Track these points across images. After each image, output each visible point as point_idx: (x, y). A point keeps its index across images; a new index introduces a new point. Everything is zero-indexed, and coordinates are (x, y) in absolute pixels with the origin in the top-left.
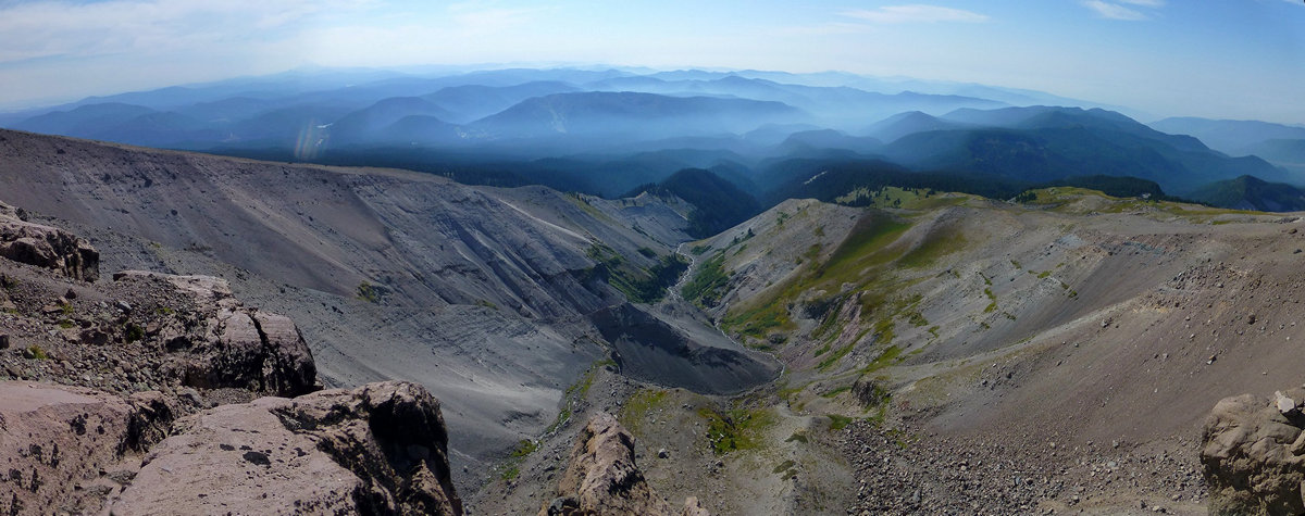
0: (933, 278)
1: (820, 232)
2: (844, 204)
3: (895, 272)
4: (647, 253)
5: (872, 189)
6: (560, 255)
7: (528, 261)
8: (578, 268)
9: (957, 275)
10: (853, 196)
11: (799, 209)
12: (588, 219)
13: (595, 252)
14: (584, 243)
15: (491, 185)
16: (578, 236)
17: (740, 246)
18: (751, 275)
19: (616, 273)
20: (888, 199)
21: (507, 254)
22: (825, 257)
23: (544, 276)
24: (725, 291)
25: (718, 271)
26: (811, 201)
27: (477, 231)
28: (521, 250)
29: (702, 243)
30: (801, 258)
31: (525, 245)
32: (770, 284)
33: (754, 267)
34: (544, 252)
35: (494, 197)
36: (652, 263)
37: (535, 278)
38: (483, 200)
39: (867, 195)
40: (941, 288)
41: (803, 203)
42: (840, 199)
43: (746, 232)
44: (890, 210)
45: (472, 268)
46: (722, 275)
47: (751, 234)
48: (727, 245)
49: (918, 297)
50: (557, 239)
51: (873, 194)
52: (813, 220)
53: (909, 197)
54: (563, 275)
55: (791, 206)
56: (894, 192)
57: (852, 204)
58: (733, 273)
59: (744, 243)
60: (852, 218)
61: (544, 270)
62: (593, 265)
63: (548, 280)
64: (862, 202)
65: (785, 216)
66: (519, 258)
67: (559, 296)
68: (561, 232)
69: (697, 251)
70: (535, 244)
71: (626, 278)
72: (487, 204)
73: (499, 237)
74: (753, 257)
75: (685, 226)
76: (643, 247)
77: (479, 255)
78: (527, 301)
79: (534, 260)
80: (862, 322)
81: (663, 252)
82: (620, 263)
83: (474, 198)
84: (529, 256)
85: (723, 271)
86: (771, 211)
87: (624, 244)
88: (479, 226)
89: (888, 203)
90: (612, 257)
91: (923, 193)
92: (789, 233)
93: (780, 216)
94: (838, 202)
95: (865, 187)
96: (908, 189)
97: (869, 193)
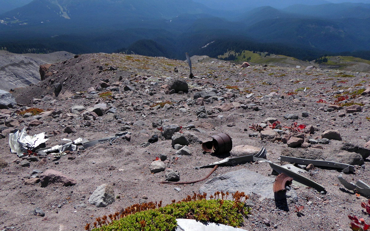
10: (226, 55)
11: (199, 61)
20: (244, 57)
26: (205, 57)
39: (234, 55)
51: (237, 54)
53: (256, 57)
55: (195, 59)
56: (248, 53)
64: (231, 58)
91: (263, 54)
94: (219, 58)
95: (233, 50)
96: (256, 52)
97: (235, 53)
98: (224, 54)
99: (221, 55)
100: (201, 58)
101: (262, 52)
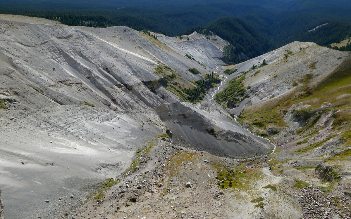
1: (313, 66)
2: (336, 48)
4: (194, 71)
6: (136, 72)
7: (115, 76)
8: (148, 80)
11: (301, 49)
12: (155, 49)
13: (160, 70)
14: (153, 65)
16: (149, 60)
18: (261, 90)
19: (174, 84)
21: (100, 71)
22: (314, 83)
23: (126, 85)
24: (242, 98)
25: (240, 86)
26: (311, 44)
27: (79, 58)
28: (110, 69)
29: (231, 67)
30: (297, 82)
31: (113, 66)
32: (273, 96)
33: (263, 85)
34: (126, 70)
35: (90, 34)
36: (197, 78)
37: (119, 86)
41: (304, 45)
42: (332, 45)
43: (262, 62)
46: (242, 88)
47: (264, 64)
48: (248, 70)
50: (134, 62)
52: (309, 57)
54: (138, 85)
55: (295, 46)
57: (342, 49)
58: (249, 88)
59: (259, 69)
60: (338, 59)
61: (126, 82)
62: (158, 78)
63: (128, 88)
65: (290, 53)
66: (109, 74)
67: (136, 97)
68: (137, 57)
69: (228, 72)
70: (119, 64)
71: (180, 87)
72: (85, 39)
73: (94, 61)
74: (263, 78)
75: (221, 56)
76: (192, 68)
78: (114, 101)
79: (118, 76)
80: (332, 129)
81: (204, 72)
82: (175, 77)
84: (115, 73)
85: (243, 86)
86: (280, 49)
87: (179, 66)
88: (80, 54)
90: (171, 73)
92: (290, 65)
93: (286, 53)
98: (341, 42)
99: (336, 43)
100: (305, 46)
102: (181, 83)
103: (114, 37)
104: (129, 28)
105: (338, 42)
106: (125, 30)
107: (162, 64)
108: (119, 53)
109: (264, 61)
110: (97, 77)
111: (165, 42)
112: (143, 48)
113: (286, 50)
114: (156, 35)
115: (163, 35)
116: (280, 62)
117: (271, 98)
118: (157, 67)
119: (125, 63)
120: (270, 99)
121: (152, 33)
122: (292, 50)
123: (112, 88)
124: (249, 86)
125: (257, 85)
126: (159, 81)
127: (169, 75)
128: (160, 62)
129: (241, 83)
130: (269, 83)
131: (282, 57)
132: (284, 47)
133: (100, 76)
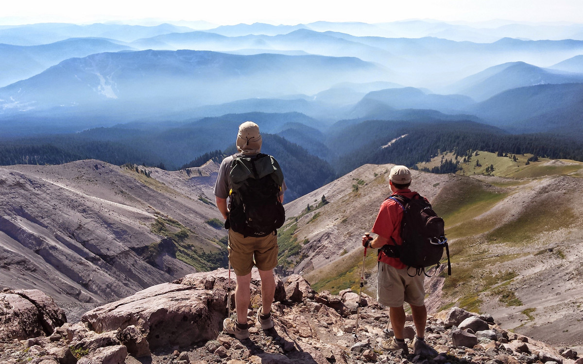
0: (532, 256)
2: (426, 170)
3: (484, 246)
5: (459, 154)
6: (121, 233)
7: (84, 243)
8: (142, 245)
9: (560, 255)
10: (437, 162)
11: (376, 175)
12: (150, 192)
13: (160, 227)
14: (147, 219)
15: (30, 163)
16: (139, 211)
17: (313, 213)
18: (325, 243)
19: (184, 247)
20: (478, 165)
21: (58, 238)
23: (104, 257)
24: (298, 259)
25: (292, 240)
27: (19, 218)
28: (74, 232)
31: (80, 227)
32: (345, 252)
33: (328, 235)
34: (102, 232)
35: (36, 177)
36: (221, 234)
37: (93, 260)
38: (22, 181)
39: (454, 161)
40: (539, 268)
41: (380, 168)
43: (319, 199)
44: (481, 177)
45: (17, 259)
46: (295, 244)
47: (325, 201)
48: (300, 213)
49: (511, 275)
50: (115, 217)
51: (461, 159)
53: (505, 164)
54: (125, 254)
55: (367, 172)
56: (487, 157)
57: (436, 171)
58: (307, 242)
59: (317, 211)
60: (435, 186)
61: (104, 251)
62: (159, 240)
63: (109, 261)
64: (448, 168)
65: (361, 182)
66: (73, 242)
67: (123, 276)
68: (119, 209)
70: (89, 223)
71: (195, 252)
72: (28, 186)
73: (46, 221)
74: (328, 225)
76: (211, 218)
77: (24, 244)
78: (86, 286)
79: (90, 242)
80: (445, 295)
82: (187, 236)
83: (11, 180)
84: (84, 238)
85: (296, 240)
86: (345, 178)
87: (191, 217)
88: (21, 212)
89: (479, 170)
90: (178, 230)
91: (522, 159)
92: (365, 200)
93: (355, 183)
94: (420, 168)
95: (451, 152)
96: (504, 154)
97: (456, 158)
98: (432, 159)
99: (424, 163)
100: (381, 170)
101: (518, 152)
102: (197, 244)
103: (78, 178)
104: (102, 162)
105: (428, 161)
106: (96, 166)
107: (163, 216)
108: (88, 204)
109: (324, 197)
110: (54, 248)
111: (162, 179)
112: (128, 193)
113: (353, 179)
114: (148, 170)
115: (158, 169)
116: (347, 198)
117: (342, 254)
118: (154, 223)
119: (100, 221)
120: (342, 257)
121: (140, 168)
122: (363, 178)
123: (81, 264)
124: (306, 238)
125: (319, 237)
126: (160, 245)
127: (176, 233)
128: (158, 214)
129: (293, 236)
130: (336, 232)
131: (350, 190)
132: (351, 173)
133: (58, 246)
